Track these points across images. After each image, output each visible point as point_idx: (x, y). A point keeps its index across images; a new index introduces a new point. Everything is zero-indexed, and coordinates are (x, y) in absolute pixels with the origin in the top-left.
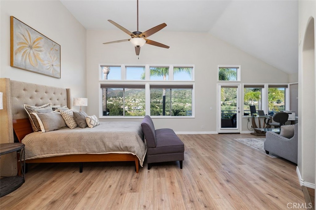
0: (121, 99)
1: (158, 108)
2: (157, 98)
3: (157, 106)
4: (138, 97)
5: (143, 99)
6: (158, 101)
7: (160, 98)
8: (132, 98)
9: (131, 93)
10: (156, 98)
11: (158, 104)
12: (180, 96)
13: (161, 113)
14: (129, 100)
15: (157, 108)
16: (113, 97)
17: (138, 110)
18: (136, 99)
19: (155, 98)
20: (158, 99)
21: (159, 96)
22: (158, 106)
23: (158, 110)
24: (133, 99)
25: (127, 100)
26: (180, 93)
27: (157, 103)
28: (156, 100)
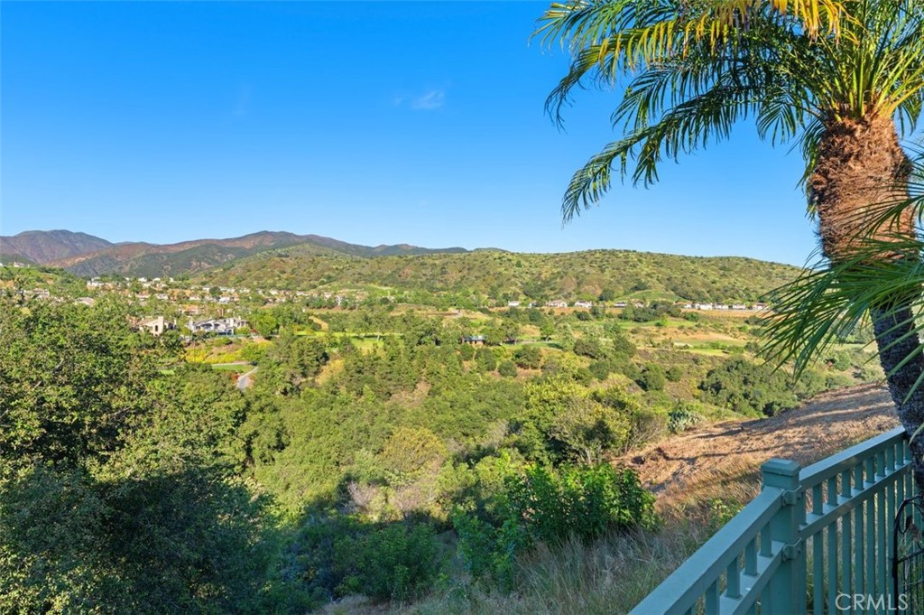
0: (146, 285)
1: (325, 325)
2: (323, 283)
3: (317, 321)
4: (232, 278)
5: (254, 289)
6: (328, 296)
7: (335, 284)
8: (204, 284)
9: (199, 260)
10: (316, 283)
11: (324, 312)
12: (424, 278)
13: (335, 350)
14: (188, 292)
15: (317, 328)
16: (103, 278)
17: (222, 338)
18: (222, 289)
19: (315, 287)
20: (326, 290)
21: (333, 274)
22: (324, 318)
23: (319, 335)
24: (207, 289)
25: (177, 291)
26: (422, 264)
27: (319, 308)
28: (315, 295)
